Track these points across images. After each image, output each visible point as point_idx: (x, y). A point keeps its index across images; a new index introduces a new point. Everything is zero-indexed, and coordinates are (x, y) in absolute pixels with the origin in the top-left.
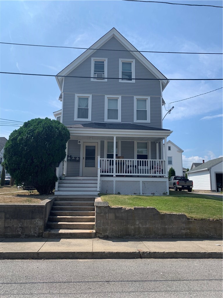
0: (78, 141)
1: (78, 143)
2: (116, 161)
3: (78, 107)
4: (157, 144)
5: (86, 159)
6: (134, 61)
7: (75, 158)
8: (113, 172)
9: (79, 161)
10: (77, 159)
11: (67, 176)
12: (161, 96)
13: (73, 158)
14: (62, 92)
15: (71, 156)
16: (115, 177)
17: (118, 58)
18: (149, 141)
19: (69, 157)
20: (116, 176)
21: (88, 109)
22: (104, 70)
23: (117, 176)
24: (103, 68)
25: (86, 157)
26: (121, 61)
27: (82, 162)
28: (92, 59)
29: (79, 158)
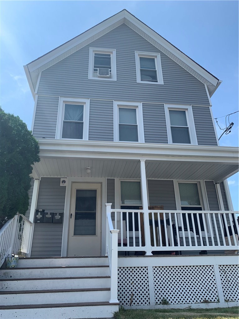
0: (62, 180)
1: (61, 185)
2: (150, 214)
3: (63, 120)
4: (218, 186)
5: (76, 219)
6: (159, 56)
7: (53, 214)
8: (143, 245)
9: (60, 222)
10: (58, 217)
11: (33, 257)
12: (210, 106)
13: (49, 216)
14: (36, 92)
15: (43, 211)
16: (151, 256)
17: (134, 50)
18: (201, 181)
19: (39, 213)
20: (153, 252)
21: (83, 123)
22: (110, 65)
23: (155, 253)
24: (109, 63)
25: (76, 213)
26: (137, 55)
27: (68, 224)
28: (91, 50)
29: (62, 215)
